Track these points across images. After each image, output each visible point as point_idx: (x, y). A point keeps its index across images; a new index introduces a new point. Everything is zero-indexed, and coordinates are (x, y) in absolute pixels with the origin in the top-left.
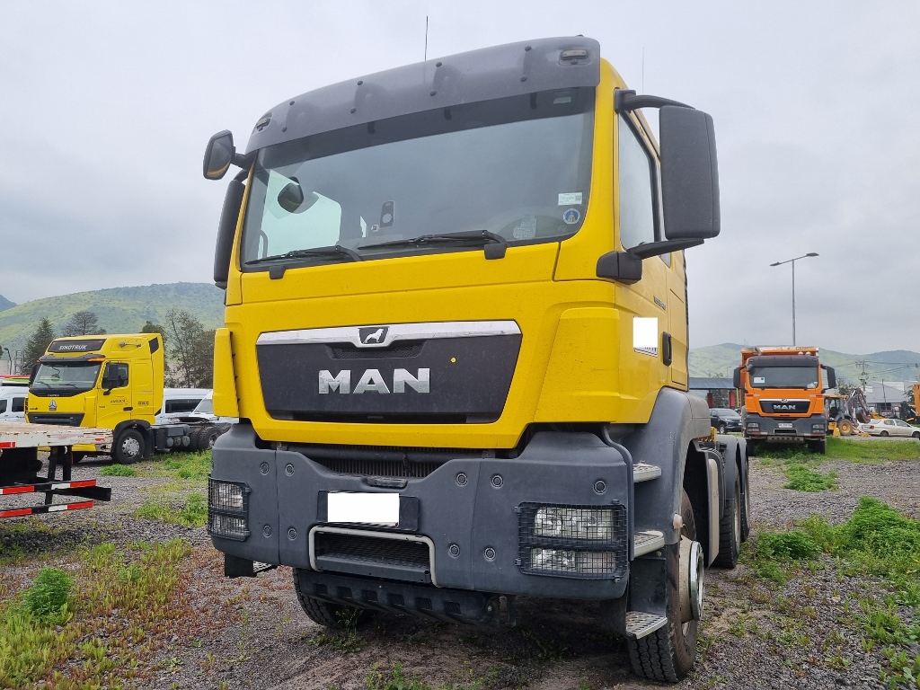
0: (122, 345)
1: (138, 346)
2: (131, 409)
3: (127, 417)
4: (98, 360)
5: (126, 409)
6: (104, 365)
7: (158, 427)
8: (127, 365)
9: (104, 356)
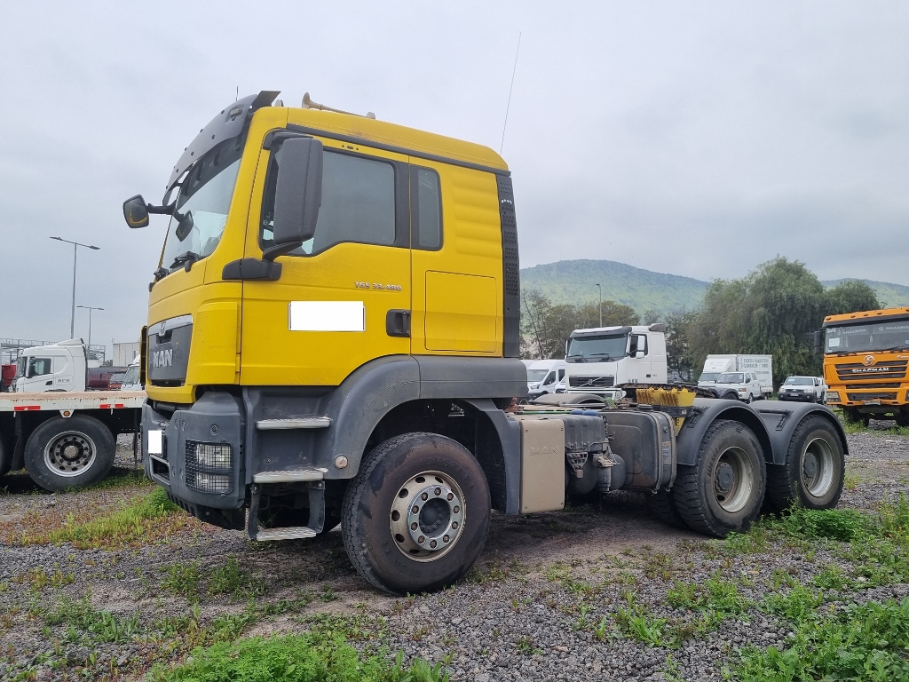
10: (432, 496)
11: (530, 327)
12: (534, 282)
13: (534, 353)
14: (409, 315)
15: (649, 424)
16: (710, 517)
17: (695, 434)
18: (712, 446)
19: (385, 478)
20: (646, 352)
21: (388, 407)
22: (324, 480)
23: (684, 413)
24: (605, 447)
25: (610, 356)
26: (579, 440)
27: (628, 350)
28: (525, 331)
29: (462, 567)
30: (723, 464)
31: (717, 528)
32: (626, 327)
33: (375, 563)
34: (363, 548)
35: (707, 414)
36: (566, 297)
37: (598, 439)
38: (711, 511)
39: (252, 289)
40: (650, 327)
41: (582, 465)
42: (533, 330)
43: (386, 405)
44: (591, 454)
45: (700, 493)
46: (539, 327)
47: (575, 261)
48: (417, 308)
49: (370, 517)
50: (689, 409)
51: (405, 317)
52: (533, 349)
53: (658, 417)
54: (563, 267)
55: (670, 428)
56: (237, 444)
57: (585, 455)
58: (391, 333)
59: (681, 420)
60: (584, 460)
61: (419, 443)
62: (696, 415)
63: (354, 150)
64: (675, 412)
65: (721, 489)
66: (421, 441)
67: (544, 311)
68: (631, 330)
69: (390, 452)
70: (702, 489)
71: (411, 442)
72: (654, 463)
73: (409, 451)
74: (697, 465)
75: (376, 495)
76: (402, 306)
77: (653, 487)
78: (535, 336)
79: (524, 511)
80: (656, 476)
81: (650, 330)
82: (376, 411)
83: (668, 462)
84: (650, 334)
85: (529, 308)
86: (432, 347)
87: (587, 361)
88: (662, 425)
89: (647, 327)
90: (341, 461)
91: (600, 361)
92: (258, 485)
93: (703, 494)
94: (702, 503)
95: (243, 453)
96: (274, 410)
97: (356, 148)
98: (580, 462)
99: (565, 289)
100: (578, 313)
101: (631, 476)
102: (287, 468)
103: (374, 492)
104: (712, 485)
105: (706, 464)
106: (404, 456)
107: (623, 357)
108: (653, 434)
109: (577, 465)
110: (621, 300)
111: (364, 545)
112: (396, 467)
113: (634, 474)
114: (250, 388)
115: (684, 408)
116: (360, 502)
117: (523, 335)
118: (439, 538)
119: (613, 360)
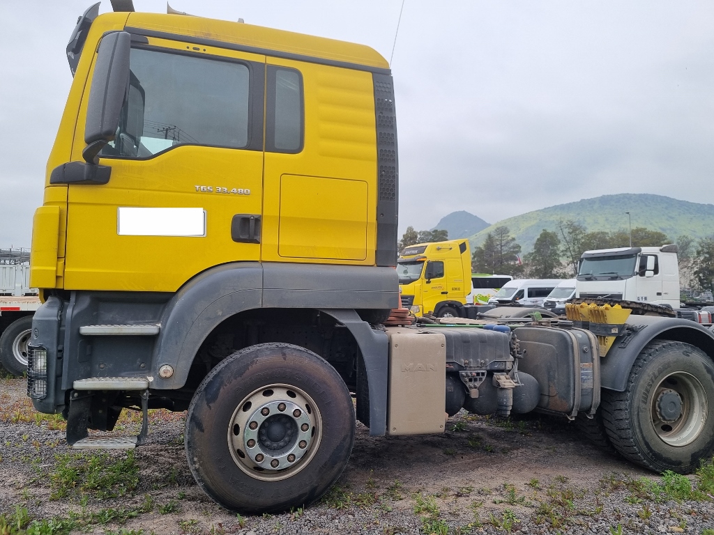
0: (439, 249)
1: (451, 249)
2: (446, 293)
3: (444, 298)
4: (422, 260)
5: (443, 293)
6: (425, 264)
7: (469, 306)
8: (442, 263)
9: (425, 257)
10: (274, 411)
11: (566, 251)
12: (579, 214)
13: (570, 273)
14: (258, 220)
15: (565, 344)
16: (646, 450)
17: (625, 356)
18: (648, 371)
19: (221, 390)
20: (656, 271)
21: (223, 316)
22: (148, 389)
23: (615, 331)
24: (509, 366)
25: (619, 274)
26: (475, 358)
27: (637, 269)
28: (561, 254)
29: (314, 489)
30: (667, 391)
31: (656, 463)
32: (635, 248)
33: (207, 479)
34: (195, 463)
35: (642, 334)
36: (608, 226)
37: (501, 356)
38: (647, 444)
39: (77, 193)
40: (661, 248)
41: (478, 384)
42: (569, 254)
43: (220, 313)
44: (490, 373)
45: (631, 424)
46: (574, 251)
47: (617, 195)
48: (270, 212)
49: (203, 431)
50: (621, 327)
51: (252, 224)
52: (569, 270)
53: (576, 335)
54: (605, 201)
55: (591, 348)
56: (54, 350)
57: (483, 374)
58: (236, 239)
59: (611, 340)
60: (481, 379)
61: (265, 354)
62: (629, 335)
63: (201, 51)
64: (602, 330)
65: (664, 419)
66: (268, 352)
67: (580, 237)
68: (640, 251)
69: (232, 362)
70: (635, 418)
71: (256, 353)
72: (569, 386)
73: (252, 362)
74: (627, 391)
75: (210, 407)
76: (251, 210)
77: (569, 413)
78: (571, 259)
79: (392, 432)
80: (572, 401)
81: (661, 250)
82: (209, 319)
83: (588, 385)
84: (661, 255)
85: (566, 235)
86: (286, 254)
87: (596, 280)
88: (581, 345)
89: (658, 248)
90: (166, 370)
91: (609, 280)
92: (77, 391)
93: (636, 424)
94: (634, 434)
95: (60, 358)
96: (110, 316)
97: (202, 49)
98: (476, 380)
99: (607, 220)
100: (611, 238)
101: (546, 399)
102: (123, 374)
103: (208, 404)
104: (650, 414)
105: (640, 390)
106: (246, 367)
107: (631, 276)
108: (568, 353)
109: (471, 384)
110: (660, 228)
111: (195, 459)
112: (236, 378)
113: (549, 396)
114: (79, 293)
115: (613, 326)
116: (193, 414)
117: (560, 258)
118: (282, 457)
119: (622, 279)
